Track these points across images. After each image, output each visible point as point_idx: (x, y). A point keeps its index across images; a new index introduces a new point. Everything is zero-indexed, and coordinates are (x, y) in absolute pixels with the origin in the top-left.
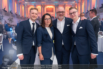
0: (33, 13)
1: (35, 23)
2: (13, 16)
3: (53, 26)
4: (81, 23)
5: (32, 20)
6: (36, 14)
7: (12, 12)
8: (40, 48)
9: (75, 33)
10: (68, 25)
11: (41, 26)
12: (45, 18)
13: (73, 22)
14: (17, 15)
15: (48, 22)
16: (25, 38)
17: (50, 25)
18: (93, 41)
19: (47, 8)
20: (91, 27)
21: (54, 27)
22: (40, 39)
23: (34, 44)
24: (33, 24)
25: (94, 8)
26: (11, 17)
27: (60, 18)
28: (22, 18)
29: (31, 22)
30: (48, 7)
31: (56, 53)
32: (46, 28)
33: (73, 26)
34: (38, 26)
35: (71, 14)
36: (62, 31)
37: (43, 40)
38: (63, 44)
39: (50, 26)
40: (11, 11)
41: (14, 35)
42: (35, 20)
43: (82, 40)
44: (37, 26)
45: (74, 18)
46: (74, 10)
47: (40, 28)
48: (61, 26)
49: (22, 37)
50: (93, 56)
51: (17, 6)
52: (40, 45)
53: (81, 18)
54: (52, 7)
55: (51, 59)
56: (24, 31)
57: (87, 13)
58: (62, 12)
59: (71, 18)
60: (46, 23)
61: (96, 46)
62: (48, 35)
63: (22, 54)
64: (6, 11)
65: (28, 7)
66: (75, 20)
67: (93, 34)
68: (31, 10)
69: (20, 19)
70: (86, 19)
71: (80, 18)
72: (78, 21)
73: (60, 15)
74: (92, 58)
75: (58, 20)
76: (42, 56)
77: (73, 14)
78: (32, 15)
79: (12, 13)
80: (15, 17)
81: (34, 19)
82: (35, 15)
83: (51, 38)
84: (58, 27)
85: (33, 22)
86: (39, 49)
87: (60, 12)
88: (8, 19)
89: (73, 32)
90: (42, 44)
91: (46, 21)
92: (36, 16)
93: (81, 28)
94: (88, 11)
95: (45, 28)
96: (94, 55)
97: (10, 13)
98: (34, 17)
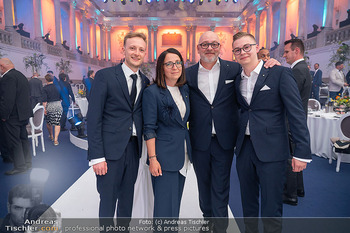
0: (133, 48)
1: (137, 73)
2: (72, 56)
3: (187, 82)
4: (267, 75)
5: (131, 65)
6: (141, 50)
8: (152, 142)
9: (249, 102)
10: (227, 82)
11: (155, 82)
12: (166, 61)
13: (243, 73)
14: (81, 53)
15: (174, 72)
16: (112, 116)
17: (179, 79)
19: (164, 36)
20: (293, 87)
21: (190, 86)
22: (151, 120)
23: (134, 131)
24: (134, 77)
25: (292, 35)
26: (66, 59)
29: (128, 72)
30: (166, 31)
32: (169, 88)
34: (146, 82)
35: (237, 50)
36: (211, 98)
37: (159, 121)
38: (214, 131)
39: (179, 84)
40: (65, 42)
41: (73, 109)
42: (137, 67)
44: (142, 82)
45: (248, 60)
48: (209, 84)
49: (104, 113)
50: (298, 164)
51: (82, 29)
52: (151, 135)
53: (265, 62)
54: (178, 31)
55: (182, 172)
57: (272, 49)
58: (213, 44)
59: (239, 61)
60: (169, 75)
61: (306, 138)
62: (173, 107)
63: (103, 159)
64: (52, 43)
65: (112, 30)
66: (249, 68)
68: (128, 40)
69: (91, 65)
71: (262, 62)
72: (258, 70)
74: (296, 170)
75: (201, 67)
76: (156, 164)
77: (243, 52)
78: (131, 52)
79: (68, 48)
80: (74, 59)
81: (137, 63)
82: (138, 52)
83: (183, 116)
84: (201, 87)
85: (133, 73)
86: (150, 146)
87: (208, 45)
88: (58, 65)
89: (243, 99)
90: (156, 131)
91: (168, 69)
92: (142, 54)
93: (266, 88)
94: (275, 43)
95: (165, 89)
96: (300, 163)
97: (62, 48)
98: (136, 57)
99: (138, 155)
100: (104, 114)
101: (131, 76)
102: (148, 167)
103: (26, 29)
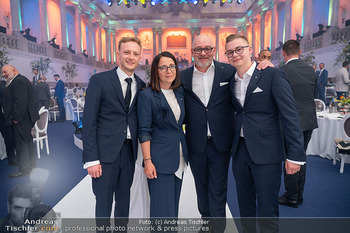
0: (128, 52)
1: (132, 77)
2: (78, 60)
3: (182, 85)
4: (260, 77)
5: (125, 69)
6: (136, 54)
7: (73, 48)
8: (147, 145)
9: (242, 105)
10: (222, 84)
11: (150, 85)
12: (161, 65)
13: (236, 76)
14: (87, 56)
15: (169, 74)
16: (107, 119)
17: (173, 83)
18: (290, 128)
19: (168, 38)
22: (146, 122)
23: (129, 134)
24: (129, 81)
26: (72, 63)
27: (200, 64)
28: (100, 64)
29: (122, 76)
30: (170, 33)
31: (189, 159)
32: (163, 91)
33: (237, 87)
35: (230, 52)
36: (205, 101)
37: (154, 124)
38: (209, 134)
39: (174, 86)
40: (70, 46)
41: (78, 112)
42: (132, 70)
43: (262, 122)
44: (137, 86)
45: (240, 63)
46: (238, 42)
47: (147, 92)
48: (203, 86)
49: (99, 116)
50: (291, 166)
51: (87, 33)
52: (146, 137)
53: (257, 64)
54: (182, 33)
55: (178, 174)
56: (102, 100)
58: (206, 49)
59: (232, 63)
60: (163, 78)
62: (167, 110)
63: (98, 162)
64: (58, 47)
65: (118, 33)
66: (241, 70)
67: (291, 107)
68: (123, 44)
70: (272, 65)
71: (255, 64)
72: (250, 72)
73: (202, 58)
74: (290, 172)
75: (195, 69)
76: (151, 167)
77: (235, 54)
78: (126, 56)
79: (74, 52)
80: (80, 62)
81: (131, 67)
82: (132, 56)
83: (177, 118)
84: (195, 90)
85: (127, 77)
86: (145, 148)
87: (202, 49)
88: (64, 68)
89: (237, 102)
90: (151, 134)
91: (162, 72)
92: (136, 58)
93: (258, 90)
94: (281, 43)
95: (159, 92)
97: (68, 51)
98: (130, 61)
99: (133, 158)
100: (99, 118)
101: (126, 80)
102: (143, 170)
103: (33, 34)
